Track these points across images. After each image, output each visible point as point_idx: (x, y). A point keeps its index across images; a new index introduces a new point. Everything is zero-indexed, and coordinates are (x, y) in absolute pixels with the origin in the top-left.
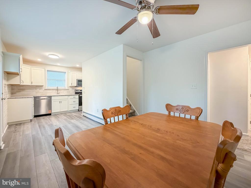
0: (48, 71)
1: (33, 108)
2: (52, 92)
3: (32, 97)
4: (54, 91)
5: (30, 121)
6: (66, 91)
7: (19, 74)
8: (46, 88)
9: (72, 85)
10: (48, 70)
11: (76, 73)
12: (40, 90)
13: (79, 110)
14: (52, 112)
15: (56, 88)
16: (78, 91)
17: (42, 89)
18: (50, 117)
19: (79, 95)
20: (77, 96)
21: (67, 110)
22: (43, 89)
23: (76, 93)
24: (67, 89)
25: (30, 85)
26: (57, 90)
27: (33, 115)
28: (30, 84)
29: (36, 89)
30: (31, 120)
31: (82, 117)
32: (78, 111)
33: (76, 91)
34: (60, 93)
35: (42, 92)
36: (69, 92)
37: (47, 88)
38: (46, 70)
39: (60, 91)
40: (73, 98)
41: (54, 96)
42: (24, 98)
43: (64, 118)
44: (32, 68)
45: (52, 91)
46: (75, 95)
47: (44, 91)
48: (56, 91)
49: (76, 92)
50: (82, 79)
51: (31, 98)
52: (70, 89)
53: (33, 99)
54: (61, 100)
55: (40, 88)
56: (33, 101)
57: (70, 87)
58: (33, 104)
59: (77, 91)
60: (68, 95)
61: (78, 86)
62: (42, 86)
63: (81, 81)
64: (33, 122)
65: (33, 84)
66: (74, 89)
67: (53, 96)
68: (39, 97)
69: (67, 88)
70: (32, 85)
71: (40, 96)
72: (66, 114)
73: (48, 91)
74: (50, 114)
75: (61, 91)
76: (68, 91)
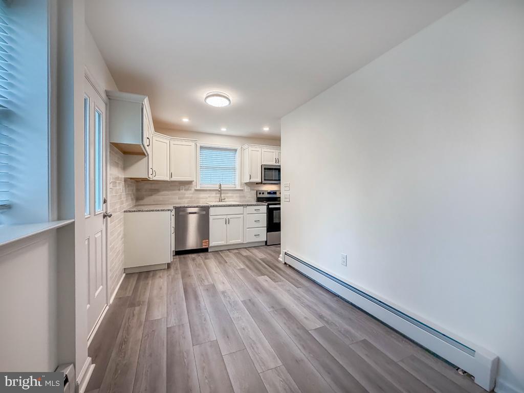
0: (201, 148)
1: (173, 236)
2: (209, 197)
3: (171, 207)
4: (214, 194)
5: (166, 267)
6: (238, 195)
7: (146, 154)
8: (198, 188)
9: (252, 180)
10: (202, 145)
11: (259, 149)
12: (186, 192)
13: (266, 242)
14: (210, 245)
15: (217, 187)
16: (263, 193)
17: (191, 190)
18: (206, 259)
19: (268, 205)
20: (263, 208)
21: (242, 242)
22: (193, 189)
23: (260, 200)
24: (240, 189)
25: (167, 181)
26: (220, 191)
27: (173, 249)
28: (168, 179)
29: (179, 190)
30: (169, 265)
31: (282, 266)
32: (264, 244)
33: (260, 193)
34: (224, 199)
35: (191, 196)
36: (244, 197)
37: (200, 187)
38: (199, 146)
39: (225, 193)
40: (256, 212)
41: (214, 206)
42: (156, 211)
43: (239, 268)
44: (172, 142)
45: (209, 195)
46: (258, 205)
47: (193, 194)
48: (216, 194)
49: (259, 196)
50: (280, 166)
51: (169, 210)
52: (247, 189)
53: (173, 213)
54: (229, 217)
55: (187, 187)
56: (173, 218)
57: (246, 184)
58: (173, 225)
59: (261, 196)
60: (242, 205)
61: (264, 182)
62: (190, 183)
63: (279, 170)
64: (172, 271)
65: (174, 179)
66: (253, 190)
67: (211, 206)
68: (184, 207)
69: (238, 188)
70: (172, 179)
71: (186, 205)
72: (239, 253)
73: (202, 195)
74: (205, 250)
75: (227, 193)
76: (242, 195)
